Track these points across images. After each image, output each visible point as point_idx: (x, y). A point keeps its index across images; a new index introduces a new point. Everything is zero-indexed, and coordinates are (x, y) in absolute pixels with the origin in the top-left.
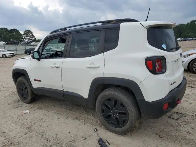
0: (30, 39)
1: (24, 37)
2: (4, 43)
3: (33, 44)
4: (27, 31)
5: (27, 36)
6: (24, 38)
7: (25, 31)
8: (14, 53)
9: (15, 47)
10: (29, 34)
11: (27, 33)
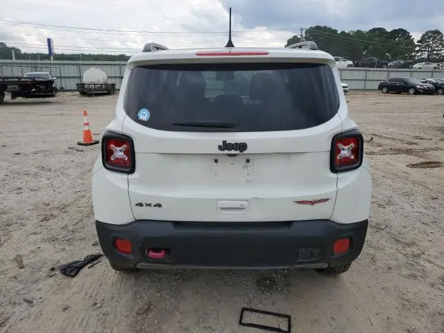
0: (435, 52)
1: (417, 49)
2: (351, 63)
3: (419, 66)
4: (432, 32)
5: (428, 46)
6: (418, 52)
7: (424, 33)
8: (346, 87)
9: (364, 73)
10: (432, 41)
11: (429, 37)
